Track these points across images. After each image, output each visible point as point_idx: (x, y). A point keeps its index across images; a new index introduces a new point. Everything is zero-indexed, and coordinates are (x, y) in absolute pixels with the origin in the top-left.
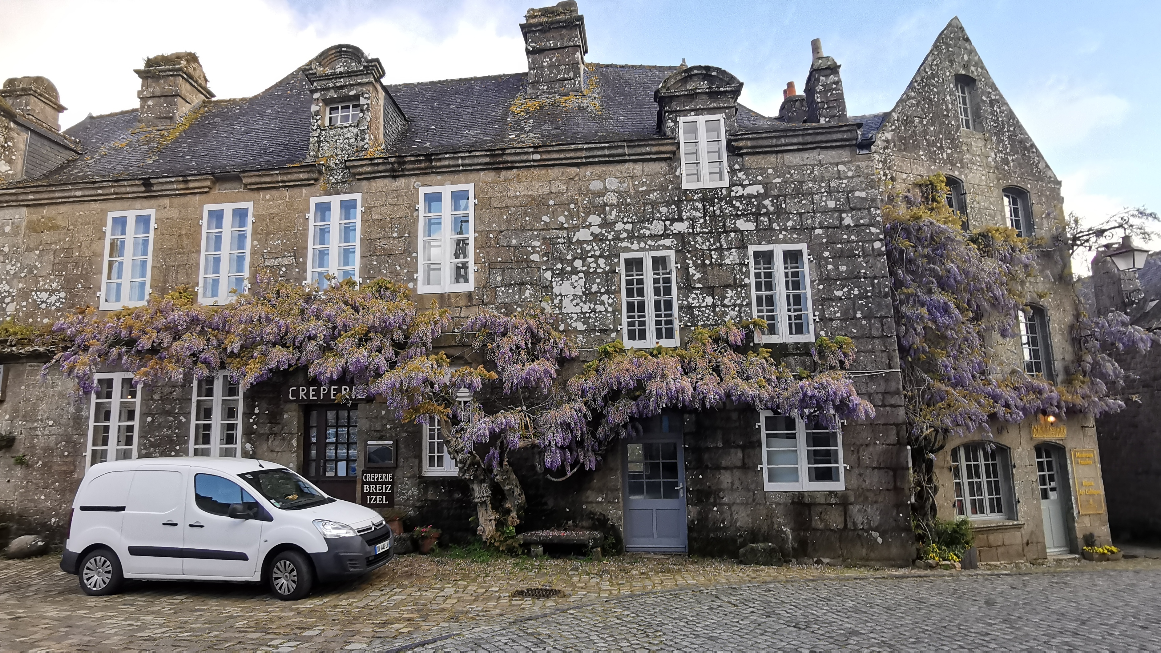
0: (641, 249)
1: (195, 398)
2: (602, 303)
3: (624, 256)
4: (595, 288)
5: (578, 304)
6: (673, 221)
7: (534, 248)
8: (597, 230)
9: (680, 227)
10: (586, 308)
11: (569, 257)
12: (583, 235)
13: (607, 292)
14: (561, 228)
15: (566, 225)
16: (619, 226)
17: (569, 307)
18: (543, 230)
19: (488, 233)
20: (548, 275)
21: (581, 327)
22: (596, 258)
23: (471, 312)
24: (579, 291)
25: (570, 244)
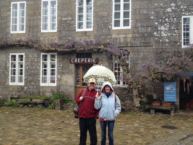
0: (189, 15)
1: (42, 61)
2: (175, 33)
3: (183, 17)
4: (173, 28)
5: (166, 33)
7: (152, 14)
8: (173, 8)
10: (169, 34)
11: (164, 18)
12: (169, 10)
13: (177, 29)
14: (161, 8)
15: (163, 7)
16: (182, 7)
17: (164, 35)
18: (155, 8)
19: (136, 9)
20: (157, 23)
21: (167, 41)
22: (173, 18)
23: (130, 36)
24: (167, 29)
25: (164, 13)
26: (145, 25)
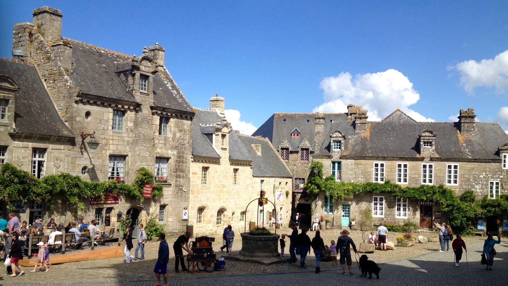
0: (493, 180)
1: (397, 202)
2: (485, 190)
3: (490, 181)
4: (483, 187)
6: (500, 175)
7: (471, 178)
8: (484, 176)
9: (501, 176)
10: (481, 191)
11: (478, 181)
12: (482, 176)
13: (486, 188)
14: (477, 175)
16: (489, 175)
17: (478, 190)
18: (473, 175)
19: (462, 174)
20: (474, 184)
21: (480, 194)
22: (484, 181)
23: (458, 190)
24: (480, 187)
25: (479, 178)
26: (467, 184)
